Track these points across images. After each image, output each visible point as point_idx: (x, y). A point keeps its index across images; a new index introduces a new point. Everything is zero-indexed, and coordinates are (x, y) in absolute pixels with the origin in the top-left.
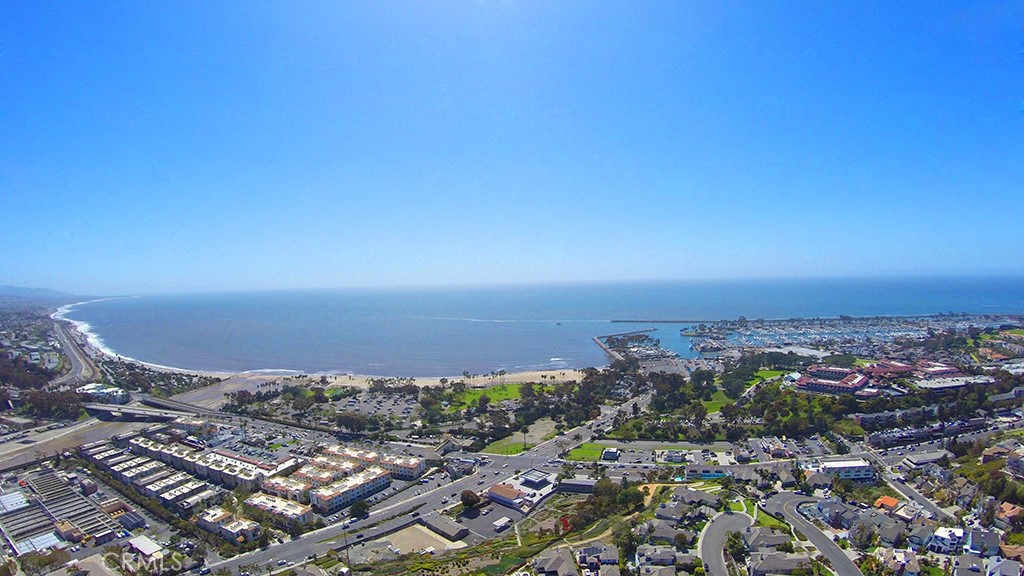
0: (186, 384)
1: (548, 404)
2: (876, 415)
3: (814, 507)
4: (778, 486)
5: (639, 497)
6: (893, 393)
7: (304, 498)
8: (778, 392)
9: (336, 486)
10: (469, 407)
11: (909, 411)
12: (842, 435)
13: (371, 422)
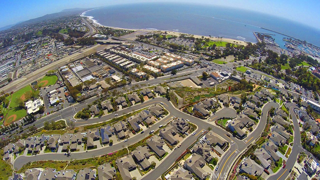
0: (124, 33)
1: (234, 51)
3: (298, 111)
4: (292, 100)
5: (252, 88)
7: (159, 68)
8: (306, 72)
9: (168, 65)
10: (209, 47)
13: (179, 47)
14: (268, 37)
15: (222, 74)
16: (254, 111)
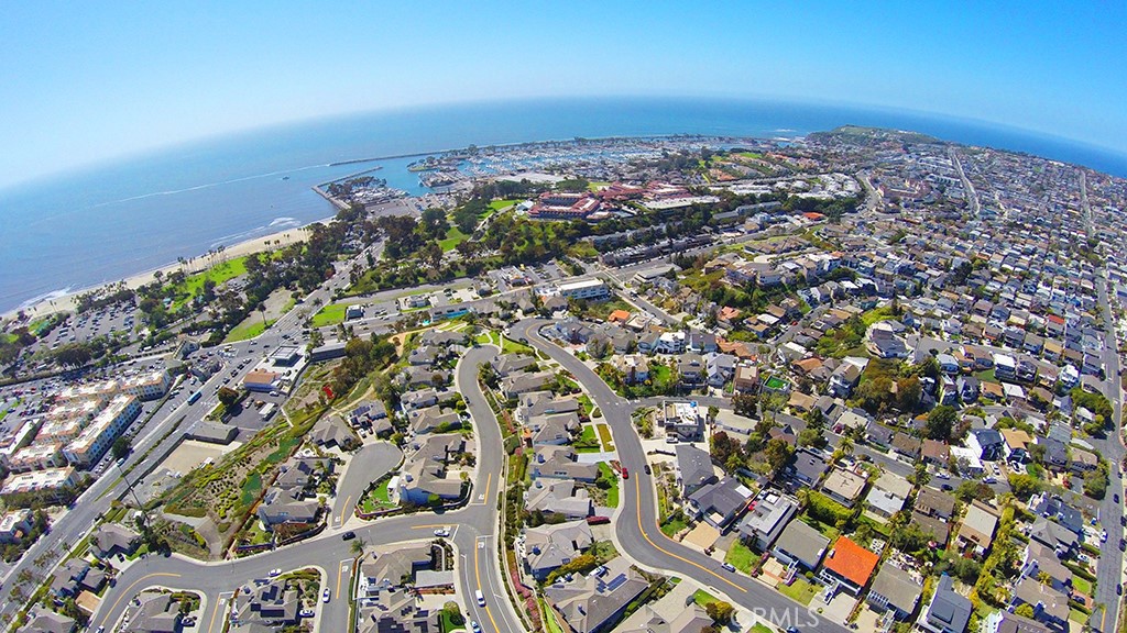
1: (279, 273)
2: (608, 236)
3: (554, 328)
4: (519, 314)
5: (391, 349)
6: (624, 215)
7: (61, 461)
8: (512, 223)
9: (86, 432)
10: (195, 298)
11: (638, 231)
12: (577, 257)
13: (94, 348)
14: (365, 182)
15: (279, 363)
16: (442, 407)
